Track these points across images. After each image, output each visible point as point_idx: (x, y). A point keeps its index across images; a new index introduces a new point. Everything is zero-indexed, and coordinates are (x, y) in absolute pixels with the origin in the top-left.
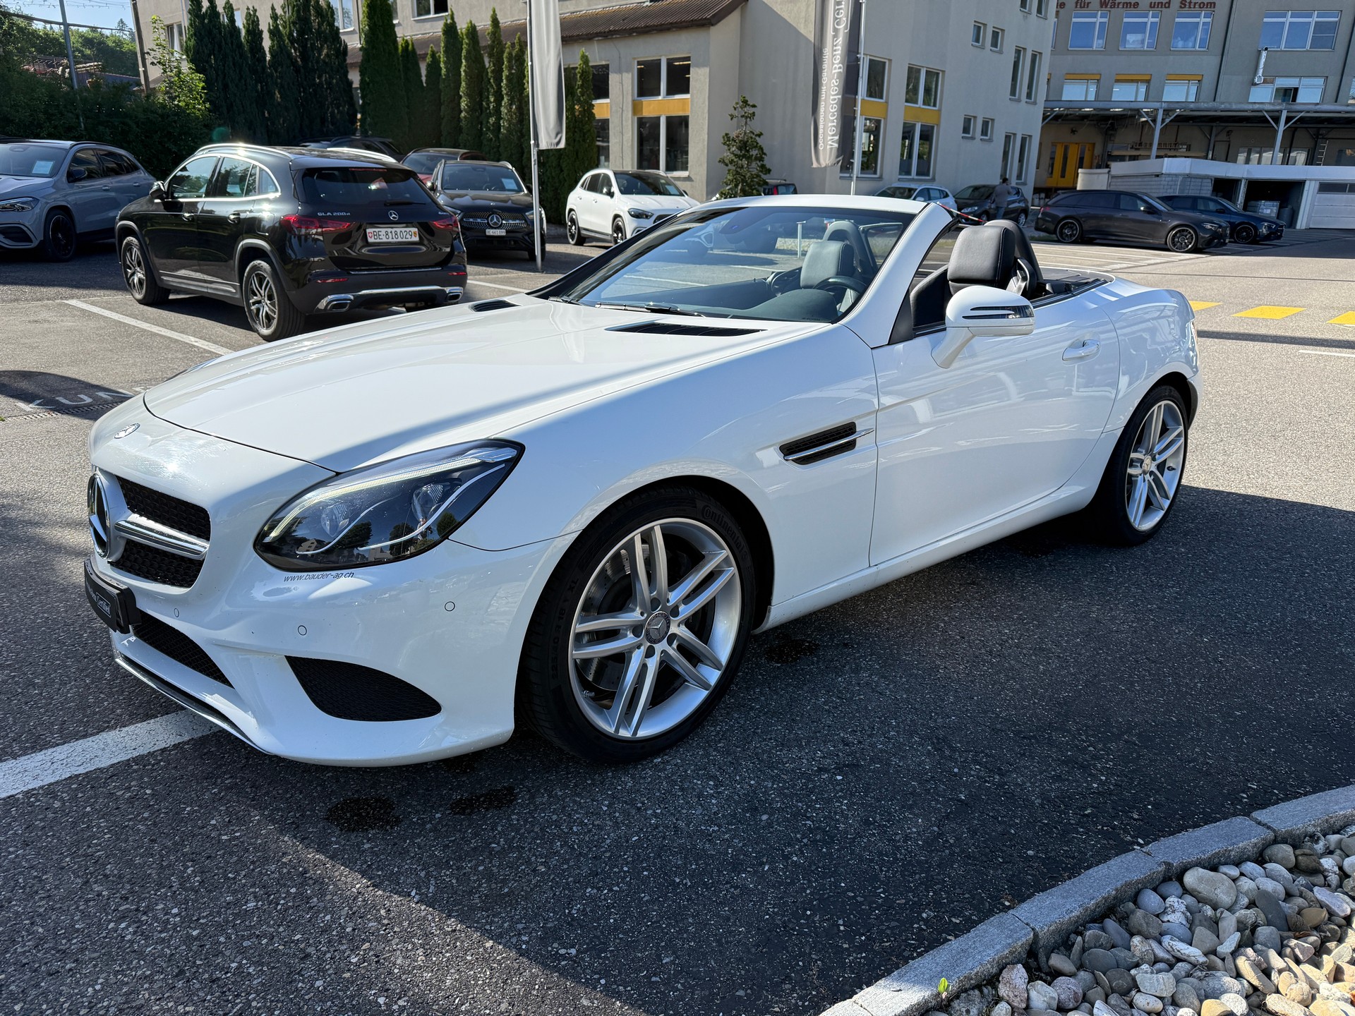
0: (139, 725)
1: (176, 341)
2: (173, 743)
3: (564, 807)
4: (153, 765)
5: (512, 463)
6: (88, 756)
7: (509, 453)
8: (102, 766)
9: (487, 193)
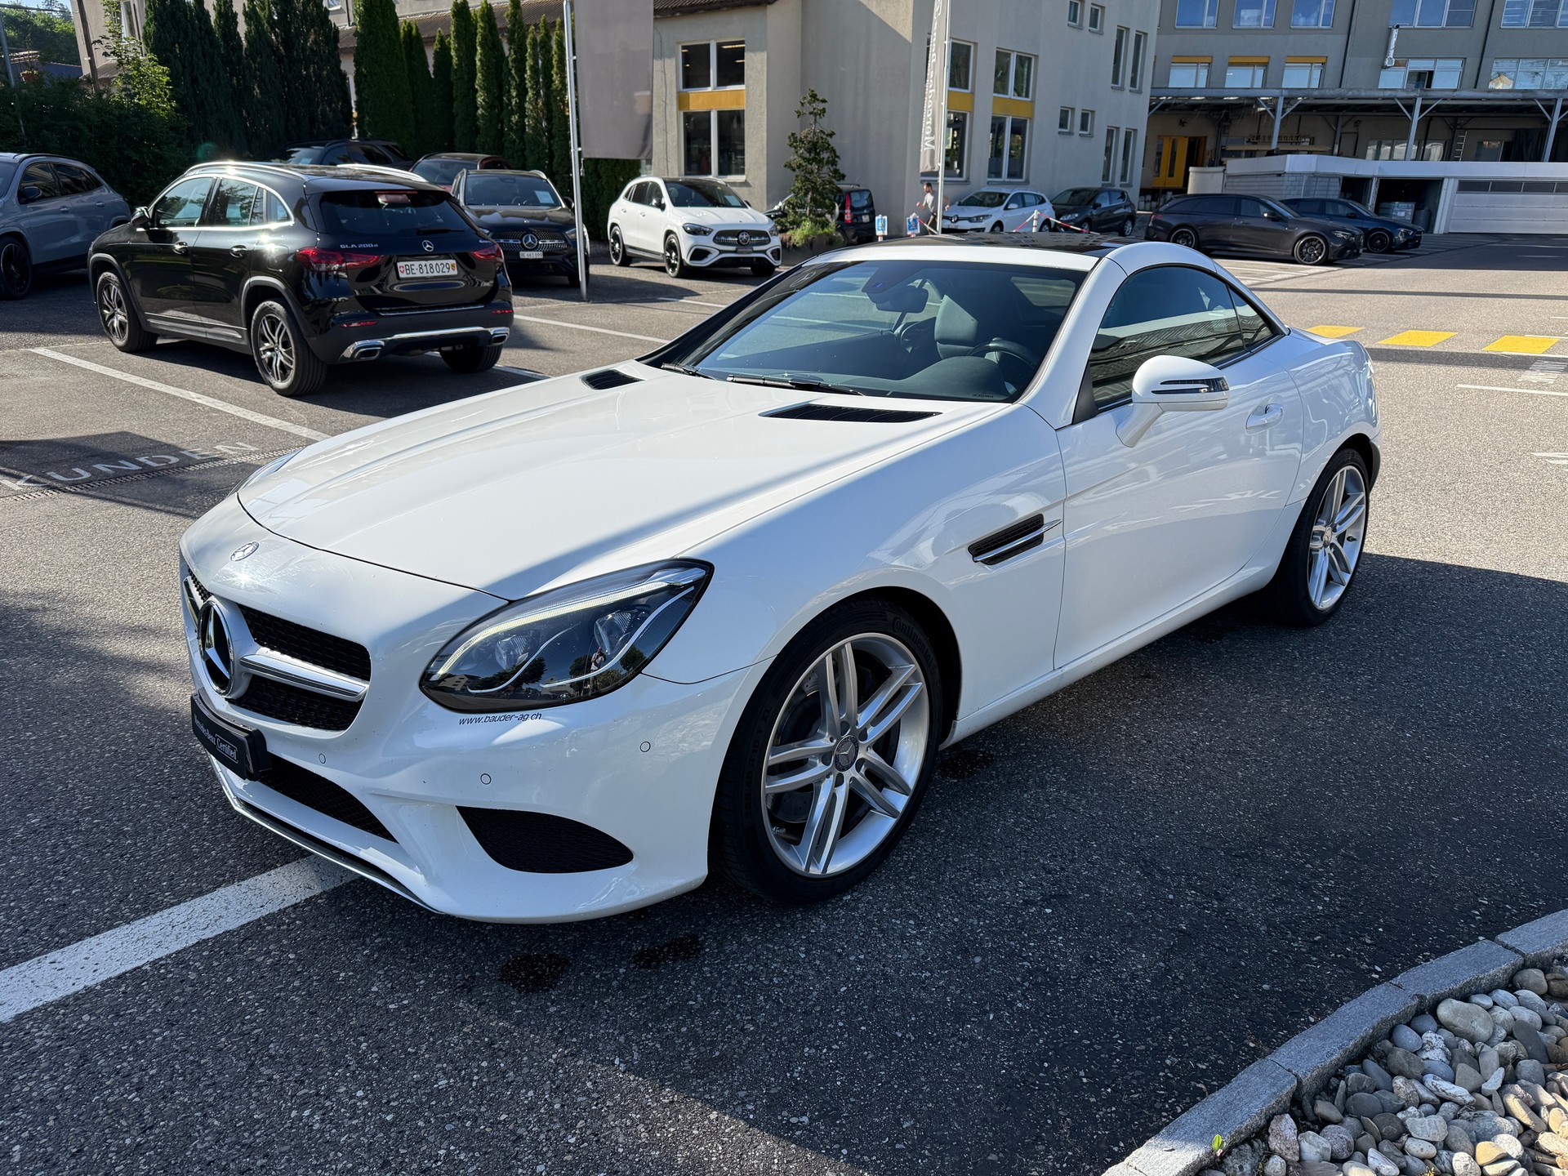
0: (259, 877)
3: (758, 956)
4: (288, 925)
5: (702, 585)
6: (211, 917)
7: (698, 574)
8: (231, 928)
9: (518, 209)
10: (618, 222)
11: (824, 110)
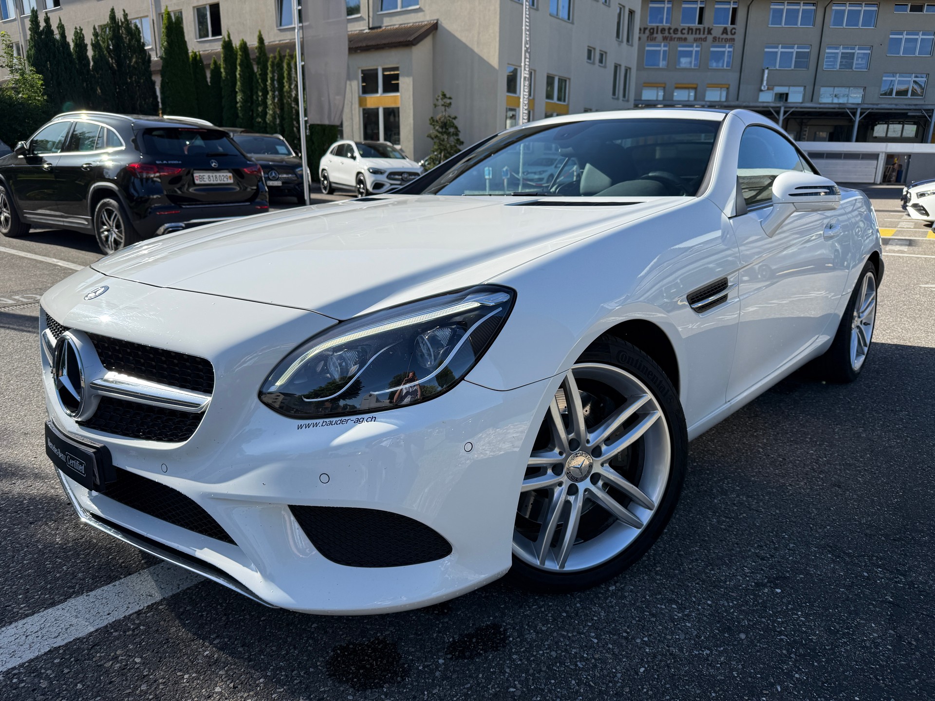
0: (105, 588)
1: (41, 262)
2: (146, 605)
3: (557, 643)
4: (133, 630)
5: (509, 306)
6: (62, 626)
7: (503, 297)
8: (80, 635)
9: (267, 156)
10: (326, 168)
11: (450, 104)
